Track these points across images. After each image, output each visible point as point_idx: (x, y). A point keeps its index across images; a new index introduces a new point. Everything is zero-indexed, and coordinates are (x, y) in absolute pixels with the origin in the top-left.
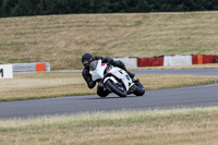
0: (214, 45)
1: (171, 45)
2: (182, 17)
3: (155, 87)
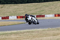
1: (11, 13)
2: (14, 6)
3: (7, 25)
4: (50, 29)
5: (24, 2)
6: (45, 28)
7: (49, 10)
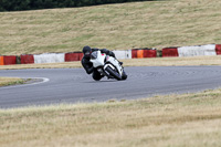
0: (15, 46)
4: (118, 102)
5: (19, 4)
6: (99, 100)
7: (113, 34)
